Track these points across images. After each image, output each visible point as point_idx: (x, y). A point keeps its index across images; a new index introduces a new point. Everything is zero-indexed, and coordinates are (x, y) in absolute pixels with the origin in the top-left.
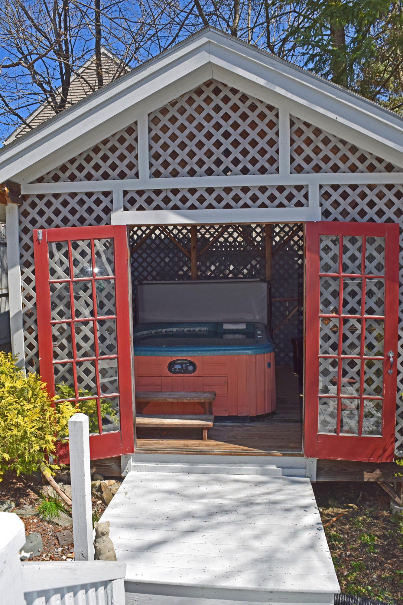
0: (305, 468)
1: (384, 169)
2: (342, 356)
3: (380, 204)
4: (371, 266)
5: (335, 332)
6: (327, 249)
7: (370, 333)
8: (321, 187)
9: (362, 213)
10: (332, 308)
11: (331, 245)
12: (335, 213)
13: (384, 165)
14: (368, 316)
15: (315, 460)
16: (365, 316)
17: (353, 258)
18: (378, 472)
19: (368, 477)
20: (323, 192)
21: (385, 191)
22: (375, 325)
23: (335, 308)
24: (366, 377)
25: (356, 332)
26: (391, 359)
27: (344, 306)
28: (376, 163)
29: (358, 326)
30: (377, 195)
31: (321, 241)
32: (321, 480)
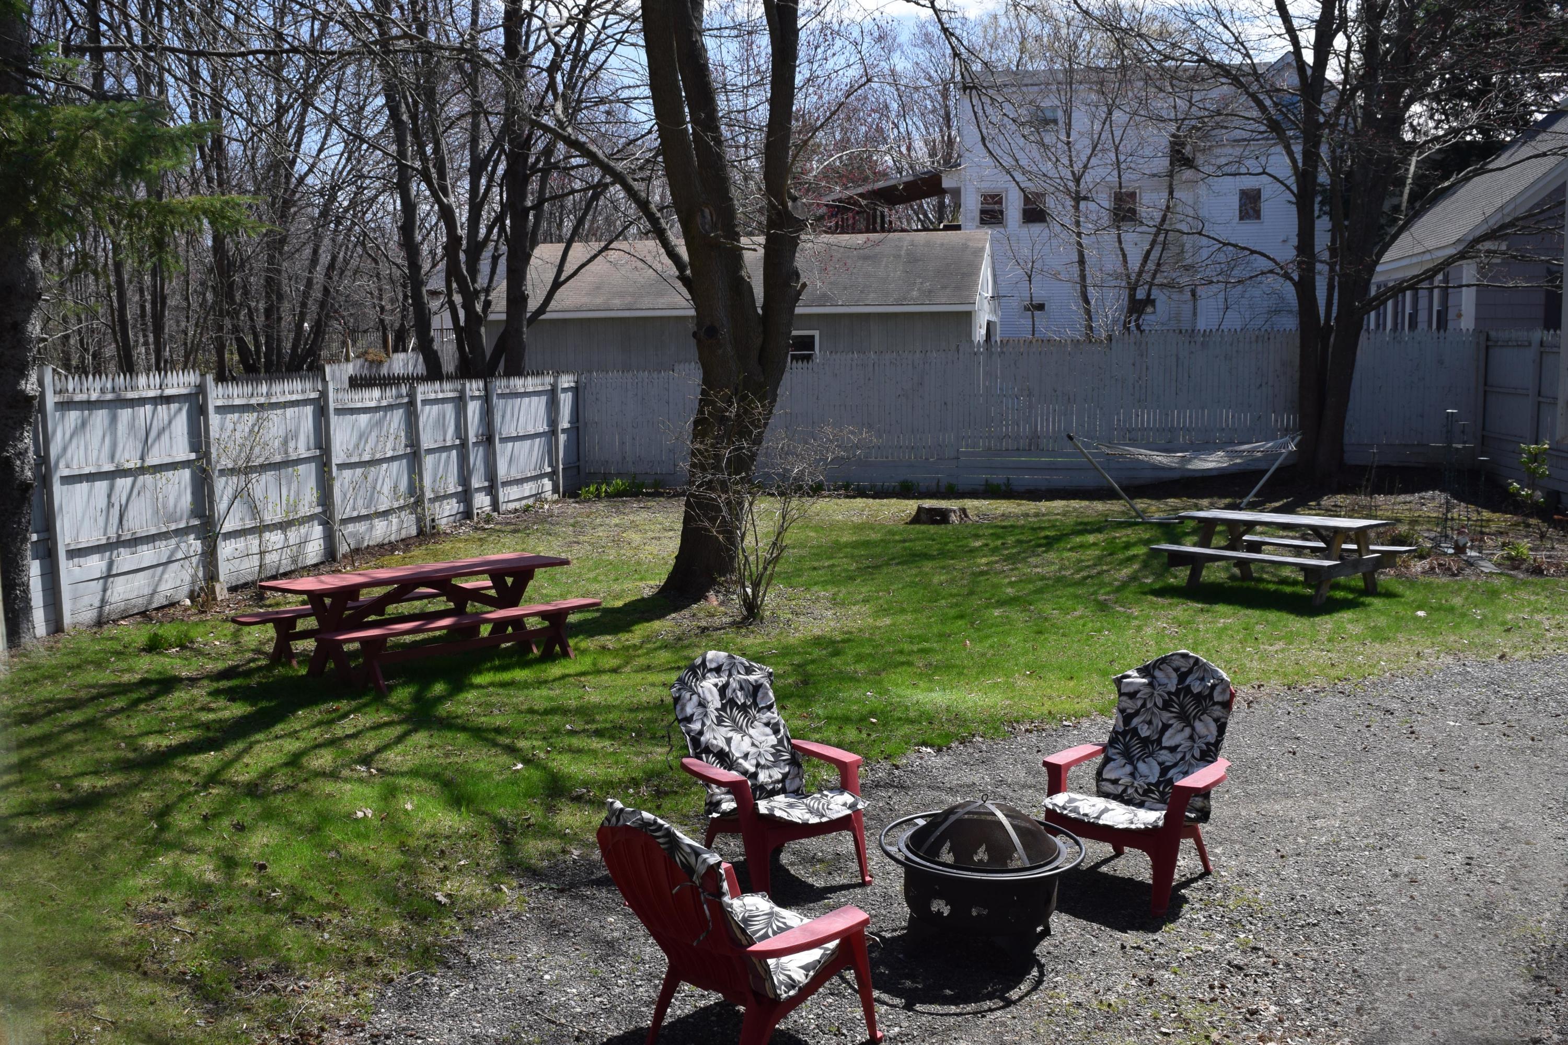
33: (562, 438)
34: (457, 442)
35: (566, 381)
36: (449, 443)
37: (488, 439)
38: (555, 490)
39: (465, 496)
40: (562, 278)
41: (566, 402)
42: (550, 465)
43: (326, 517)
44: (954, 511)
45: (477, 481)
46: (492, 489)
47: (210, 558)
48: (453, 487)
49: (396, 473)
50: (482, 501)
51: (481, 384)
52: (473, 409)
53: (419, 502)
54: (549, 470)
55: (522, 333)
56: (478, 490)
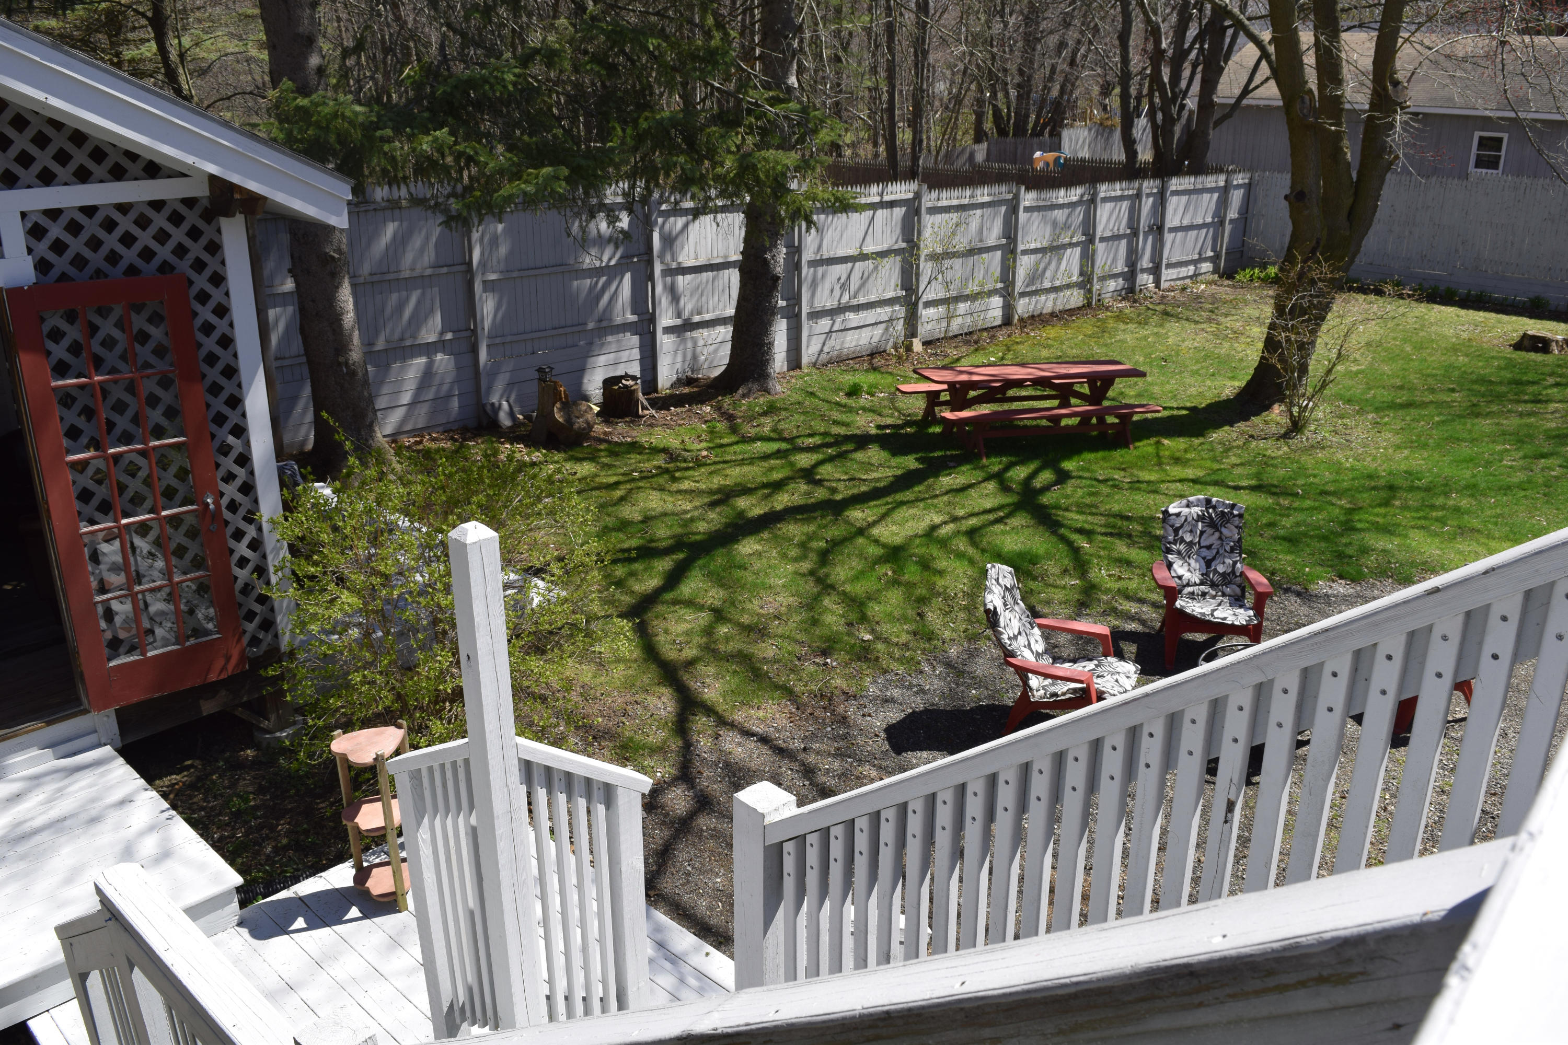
0: (96, 731)
1: (142, 173)
2: (124, 521)
3: (145, 238)
4: (144, 352)
5: (99, 482)
6: (56, 335)
7: (165, 470)
8: (24, 215)
9: (113, 258)
10: (84, 440)
11: (64, 326)
12: (61, 264)
13: (140, 165)
14: (157, 443)
15: (111, 711)
16: (152, 444)
17: (109, 343)
18: (223, 693)
19: (208, 707)
20: (29, 225)
21: (150, 213)
22: (173, 454)
23: (92, 439)
24: (173, 546)
25: (140, 474)
26: (212, 506)
27: (109, 431)
28: (126, 163)
29: (141, 462)
30: (136, 222)
31: (43, 320)
32: (130, 740)
33: (1228, 228)
34: (1128, 231)
35: (1240, 179)
36: (1122, 232)
37: (1158, 229)
38: (1215, 271)
39: (1131, 275)
40: (1251, 87)
41: (1237, 197)
42: (1214, 250)
43: (1007, 292)
44: (1557, 342)
45: (1145, 262)
46: (1156, 270)
47: (912, 320)
48: (1121, 267)
49: (1072, 258)
50: (1145, 280)
51: (1158, 182)
52: (1147, 204)
53: (1089, 280)
54: (1212, 254)
55: (1208, 134)
56: (1143, 271)
